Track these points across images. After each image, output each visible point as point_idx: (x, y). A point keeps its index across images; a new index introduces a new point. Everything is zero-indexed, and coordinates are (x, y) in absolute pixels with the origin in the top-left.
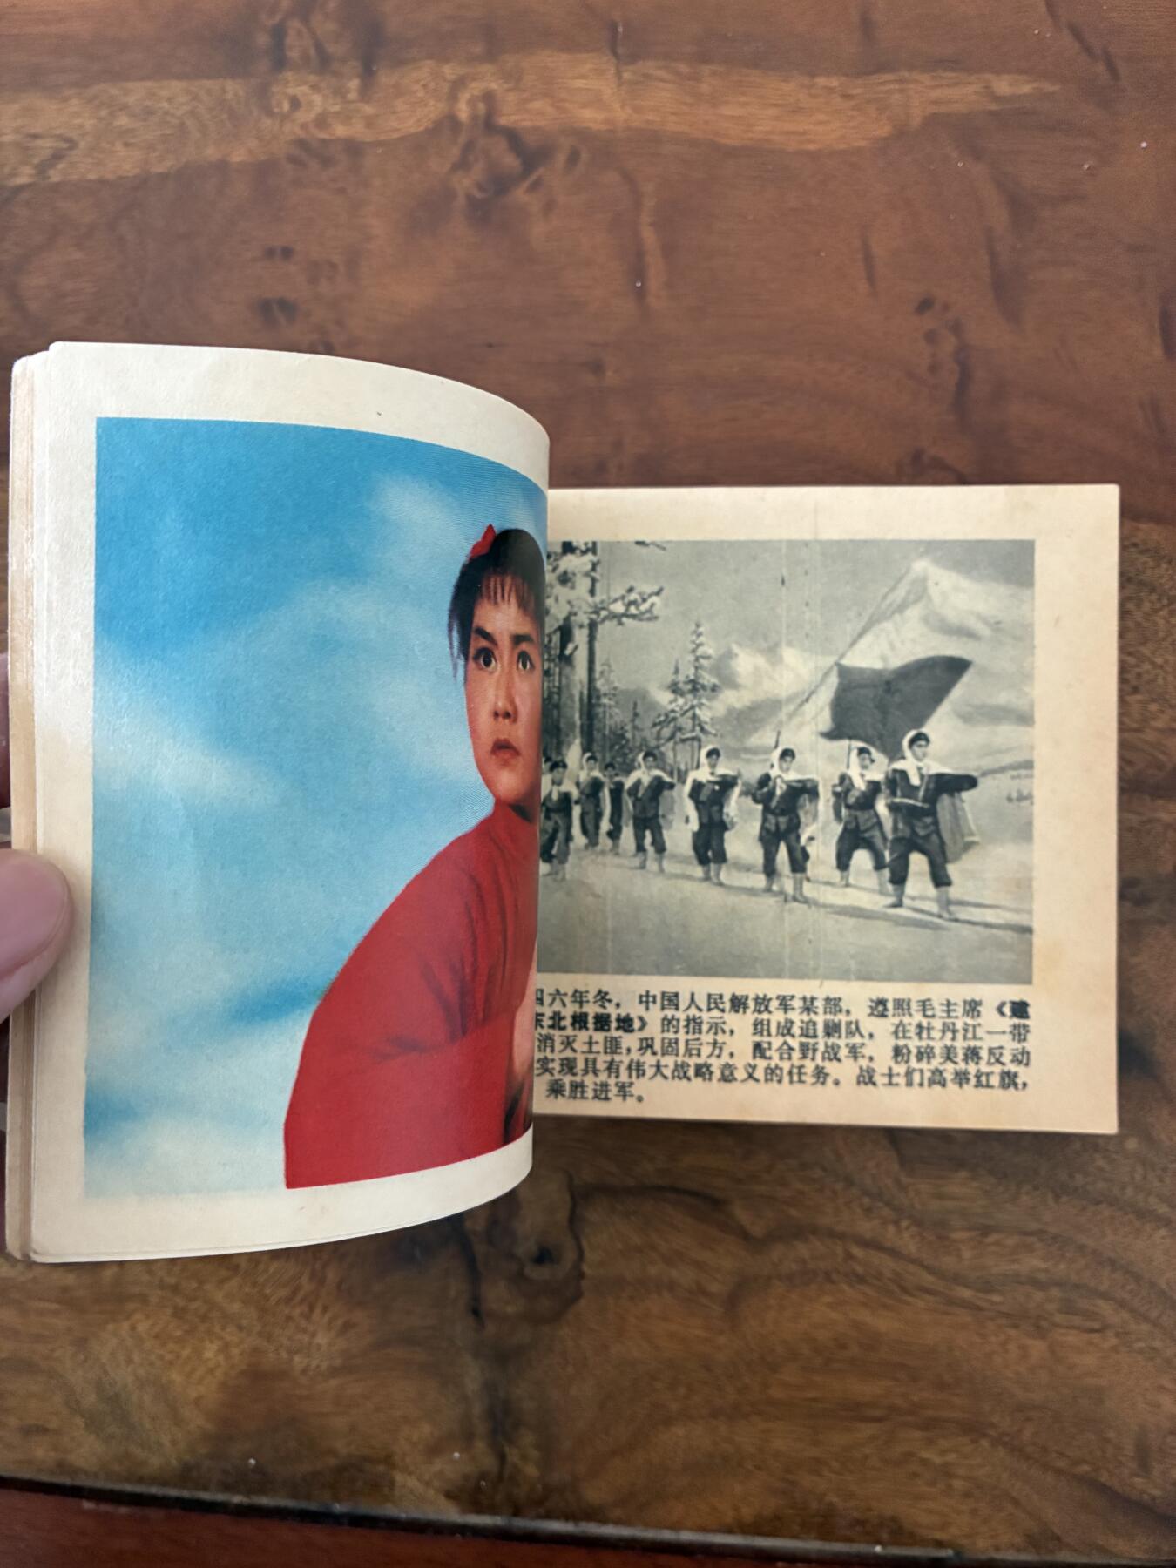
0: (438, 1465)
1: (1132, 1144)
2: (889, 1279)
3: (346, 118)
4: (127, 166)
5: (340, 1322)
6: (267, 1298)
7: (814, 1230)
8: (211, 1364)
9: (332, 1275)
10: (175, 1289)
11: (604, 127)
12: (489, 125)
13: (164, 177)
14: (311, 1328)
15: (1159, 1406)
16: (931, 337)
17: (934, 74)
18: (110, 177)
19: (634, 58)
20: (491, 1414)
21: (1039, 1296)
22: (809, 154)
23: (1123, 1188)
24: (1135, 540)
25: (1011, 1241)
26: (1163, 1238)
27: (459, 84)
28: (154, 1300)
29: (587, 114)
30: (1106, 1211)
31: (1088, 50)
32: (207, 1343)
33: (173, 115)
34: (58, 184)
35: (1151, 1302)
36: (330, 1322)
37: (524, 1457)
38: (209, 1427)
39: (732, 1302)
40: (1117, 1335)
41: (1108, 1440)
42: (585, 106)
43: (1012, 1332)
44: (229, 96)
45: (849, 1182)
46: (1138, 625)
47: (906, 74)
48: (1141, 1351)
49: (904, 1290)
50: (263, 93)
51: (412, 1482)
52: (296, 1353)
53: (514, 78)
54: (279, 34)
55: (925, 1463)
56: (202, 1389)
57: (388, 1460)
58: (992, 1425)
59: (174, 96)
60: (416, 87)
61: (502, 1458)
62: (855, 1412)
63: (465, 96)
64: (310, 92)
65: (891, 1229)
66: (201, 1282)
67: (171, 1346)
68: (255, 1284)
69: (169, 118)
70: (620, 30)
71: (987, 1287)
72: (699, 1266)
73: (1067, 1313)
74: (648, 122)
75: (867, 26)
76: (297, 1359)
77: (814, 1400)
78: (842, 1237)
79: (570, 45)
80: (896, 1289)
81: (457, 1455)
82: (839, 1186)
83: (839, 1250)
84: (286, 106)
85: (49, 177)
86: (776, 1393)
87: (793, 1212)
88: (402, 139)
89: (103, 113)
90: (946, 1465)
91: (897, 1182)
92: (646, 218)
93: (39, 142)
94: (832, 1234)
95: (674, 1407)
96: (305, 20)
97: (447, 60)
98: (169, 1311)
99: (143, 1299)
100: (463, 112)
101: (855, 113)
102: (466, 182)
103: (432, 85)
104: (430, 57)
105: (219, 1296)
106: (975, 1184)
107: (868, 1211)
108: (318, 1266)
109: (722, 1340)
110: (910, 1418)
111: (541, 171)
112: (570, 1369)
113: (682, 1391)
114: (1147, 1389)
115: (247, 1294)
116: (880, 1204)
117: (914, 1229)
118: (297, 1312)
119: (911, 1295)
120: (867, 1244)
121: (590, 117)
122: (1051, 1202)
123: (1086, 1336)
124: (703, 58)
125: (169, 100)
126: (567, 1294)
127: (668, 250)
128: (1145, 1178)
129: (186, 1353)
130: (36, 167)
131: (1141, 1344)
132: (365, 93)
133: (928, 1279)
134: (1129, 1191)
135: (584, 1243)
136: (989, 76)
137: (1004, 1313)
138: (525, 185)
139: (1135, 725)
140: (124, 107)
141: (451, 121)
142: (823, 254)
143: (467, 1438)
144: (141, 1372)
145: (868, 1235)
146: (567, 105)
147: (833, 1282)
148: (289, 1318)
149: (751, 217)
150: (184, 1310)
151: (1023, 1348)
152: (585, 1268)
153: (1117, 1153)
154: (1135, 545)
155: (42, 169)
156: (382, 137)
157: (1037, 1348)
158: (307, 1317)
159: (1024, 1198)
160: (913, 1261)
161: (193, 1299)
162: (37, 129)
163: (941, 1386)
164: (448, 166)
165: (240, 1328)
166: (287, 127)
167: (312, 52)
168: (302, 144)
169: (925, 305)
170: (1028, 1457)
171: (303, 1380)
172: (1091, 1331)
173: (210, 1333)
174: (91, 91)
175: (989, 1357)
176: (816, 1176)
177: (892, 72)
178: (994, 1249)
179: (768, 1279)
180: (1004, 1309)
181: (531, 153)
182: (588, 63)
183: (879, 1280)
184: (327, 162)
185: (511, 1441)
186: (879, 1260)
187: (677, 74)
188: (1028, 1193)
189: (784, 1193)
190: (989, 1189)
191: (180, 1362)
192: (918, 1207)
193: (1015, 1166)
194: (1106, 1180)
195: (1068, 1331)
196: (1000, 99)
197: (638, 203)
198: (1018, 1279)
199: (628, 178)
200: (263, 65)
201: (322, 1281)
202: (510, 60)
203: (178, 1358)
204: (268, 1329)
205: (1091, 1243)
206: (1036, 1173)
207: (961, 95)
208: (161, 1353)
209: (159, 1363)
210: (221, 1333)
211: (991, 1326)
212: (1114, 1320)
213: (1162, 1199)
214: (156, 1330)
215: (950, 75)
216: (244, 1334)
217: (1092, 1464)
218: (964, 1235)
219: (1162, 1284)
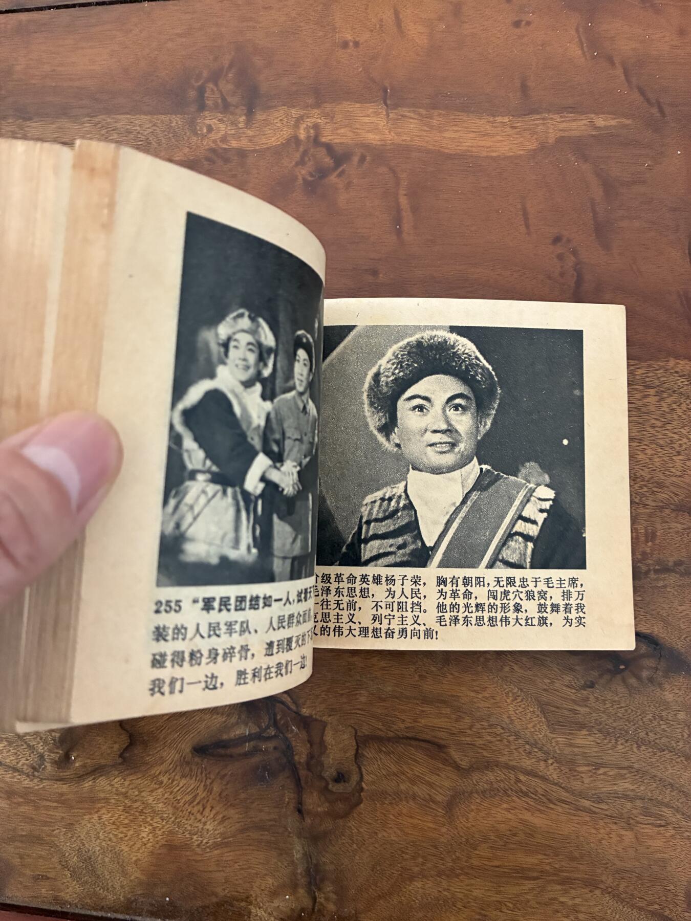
0: (276, 903)
2: (543, 795)
3: (238, 137)
5: (221, 816)
6: (178, 801)
7: (497, 765)
8: (145, 840)
9: (216, 788)
10: (125, 795)
11: (379, 143)
12: (316, 141)
14: (203, 820)
16: (560, 257)
17: (562, 115)
19: (396, 106)
20: (308, 871)
21: (629, 805)
22: (492, 157)
23: (677, 741)
24: (677, 370)
25: (612, 773)
27: (300, 119)
28: (113, 801)
29: (371, 136)
30: (668, 756)
31: (648, 101)
32: (143, 828)
36: (216, 815)
37: (327, 899)
38: (143, 877)
39: (450, 806)
40: (674, 828)
41: (669, 890)
42: (369, 132)
43: (614, 827)
44: (174, 124)
45: (518, 736)
46: (680, 417)
47: (546, 115)
49: (550, 801)
50: (192, 124)
51: (261, 913)
52: (195, 834)
53: (330, 116)
54: (201, 91)
55: (562, 904)
56: (139, 855)
57: (247, 899)
58: (602, 882)
59: (142, 124)
60: (276, 121)
61: (314, 899)
62: (521, 873)
63: (303, 126)
64: (218, 123)
65: (542, 763)
66: (140, 792)
67: (122, 829)
68: (171, 793)
70: (389, 91)
71: (599, 800)
73: (645, 816)
74: (403, 141)
75: (524, 88)
77: (498, 867)
78: (513, 768)
79: (361, 99)
80: (545, 800)
81: (287, 897)
82: (512, 738)
83: (512, 776)
84: (205, 130)
86: (475, 862)
87: (485, 753)
88: (268, 148)
90: (575, 905)
91: (546, 736)
92: (402, 192)
94: (507, 767)
96: (216, 85)
97: (294, 107)
98: (121, 808)
99: (106, 800)
100: (302, 135)
101: (518, 136)
102: (303, 172)
103: (285, 120)
104: (284, 105)
105: (150, 800)
106: (591, 738)
107: (529, 754)
108: (209, 781)
109: (444, 830)
110: (555, 878)
111: (344, 166)
112: (355, 846)
115: (166, 799)
116: (536, 750)
117: (555, 764)
118: (196, 809)
119: (555, 804)
120: (528, 773)
121: (372, 138)
122: (635, 750)
123: (657, 829)
124: (435, 108)
125: (140, 126)
126: (353, 801)
127: (415, 209)
129: (131, 832)
132: (249, 123)
133: (564, 795)
134: (681, 744)
135: (363, 770)
136: (592, 116)
137: (607, 815)
138: (336, 173)
139: (679, 473)
141: (296, 140)
142: (500, 212)
143: (294, 887)
144: (104, 844)
145: (529, 768)
146: (359, 131)
147: (509, 796)
148: (190, 813)
150: (130, 807)
151: (620, 836)
152: (364, 785)
154: (676, 372)
156: (257, 148)
157: (628, 836)
158: (201, 813)
159: (620, 747)
160: (556, 784)
161: (136, 801)
163: (573, 859)
164: (294, 163)
165: (162, 819)
166: (205, 142)
167: (220, 101)
168: (213, 151)
169: (557, 240)
170: (623, 901)
171: (198, 850)
172: (661, 826)
173: (146, 822)
174: (96, 120)
175: (600, 841)
176: (497, 732)
177: (538, 113)
178: (602, 777)
179: (471, 793)
180: (607, 813)
181: (339, 157)
182: (371, 108)
183: (536, 795)
184: (227, 160)
185: (319, 889)
186: (535, 782)
187: (420, 114)
188: (622, 744)
189: (479, 742)
190: (599, 742)
191: (126, 838)
192: (558, 752)
193: (615, 728)
194: (667, 737)
195: (647, 826)
196: (597, 128)
197: (398, 183)
198: (616, 796)
199: (392, 170)
200: (193, 108)
201: (210, 792)
202: (328, 107)
203: (126, 836)
204: (178, 820)
205: (659, 774)
206: (627, 732)
207: (577, 126)
208: (115, 833)
209: (114, 840)
210: (151, 822)
211: (601, 823)
212: (673, 819)
214: (113, 819)
215: (570, 115)
216: (164, 823)
217: (660, 905)
218: (585, 769)
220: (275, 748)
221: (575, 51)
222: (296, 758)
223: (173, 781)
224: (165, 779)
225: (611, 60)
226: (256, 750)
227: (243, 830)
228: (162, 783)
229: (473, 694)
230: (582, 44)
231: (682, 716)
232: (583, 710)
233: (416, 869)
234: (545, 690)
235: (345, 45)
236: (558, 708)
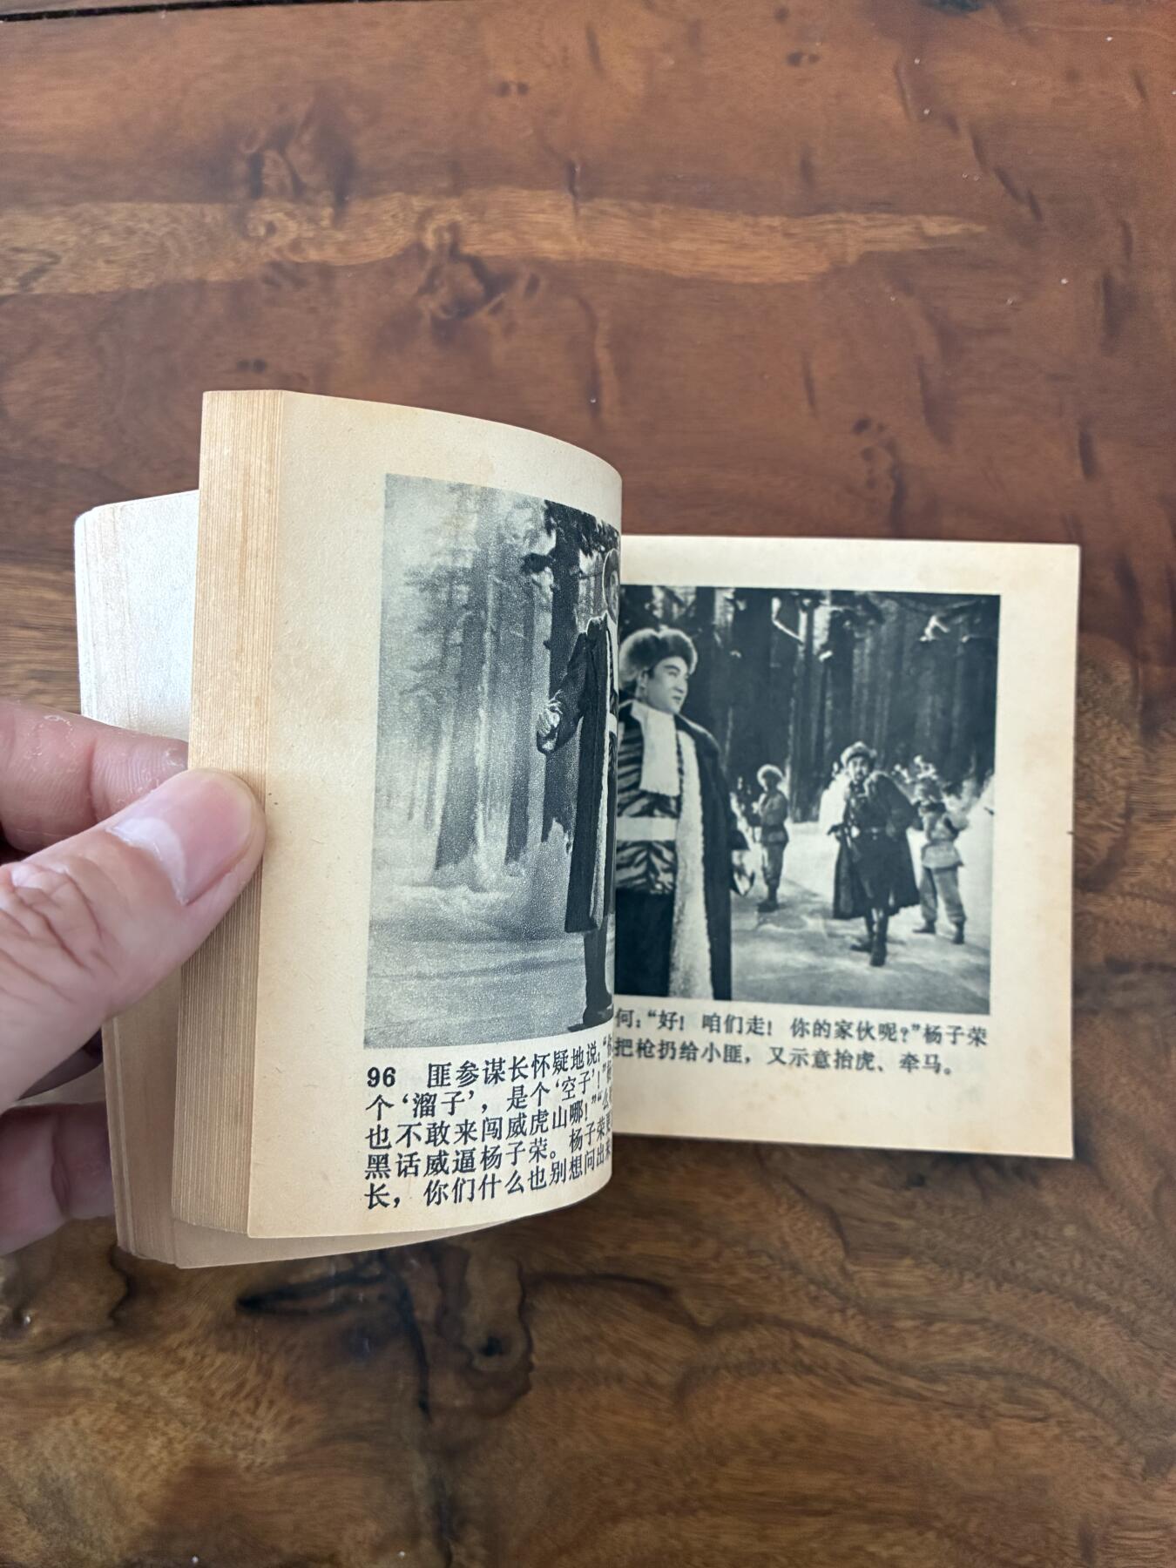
0: (383, 1563)
2: (835, 1369)
3: (319, 244)
4: (108, 282)
5: (286, 1417)
6: (212, 1393)
7: (761, 1319)
8: (154, 1461)
9: (279, 1369)
10: (120, 1383)
11: (562, 258)
12: (453, 252)
13: (142, 294)
14: (256, 1424)
15: (1101, 1495)
16: (868, 455)
17: (869, 216)
18: (92, 291)
19: (590, 195)
20: (436, 1510)
21: (983, 1385)
22: (752, 286)
23: (1063, 1275)
25: (954, 1330)
26: (1102, 1326)
27: (426, 215)
28: (98, 1394)
29: (547, 245)
30: (1048, 1299)
31: (1013, 193)
32: (150, 1440)
33: (154, 235)
34: (39, 296)
35: (1091, 1390)
36: (278, 1415)
37: (470, 1556)
38: (153, 1524)
39: (681, 1392)
40: (1059, 1424)
41: (1051, 1530)
42: (544, 238)
43: (958, 1423)
44: (208, 220)
45: (796, 1270)
47: (843, 215)
48: (1083, 1440)
49: (851, 1380)
50: (240, 221)
52: (242, 1448)
53: (478, 211)
54: (256, 162)
55: (872, 1556)
56: (145, 1486)
57: (334, 1559)
58: (937, 1517)
59: (154, 218)
60: (386, 217)
61: (448, 1557)
63: (431, 227)
64: (285, 218)
65: (837, 1317)
66: (146, 1377)
67: (115, 1442)
68: (200, 1378)
69: (149, 239)
70: (578, 169)
71: (932, 1376)
72: (648, 1356)
73: (1010, 1402)
74: (603, 254)
75: (806, 169)
76: (242, 1455)
77: (762, 1494)
78: (787, 1326)
79: (531, 182)
80: (842, 1379)
81: (402, 1554)
82: (786, 1274)
83: (786, 1339)
84: (262, 231)
85: (31, 289)
86: (724, 1487)
87: (741, 1300)
88: (372, 264)
89: (86, 230)
90: (894, 1558)
91: (843, 1270)
92: (601, 341)
93: (22, 256)
94: (779, 1323)
95: (623, 1503)
96: (282, 151)
97: (416, 193)
98: (113, 1405)
99: (87, 1393)
100: (430, 241)
101: (795, 250)
102: (432, 305)
103: (401, 216)
104: (399, 189)
105: (163, 1391)
106: (919, 1272)
107: (815, 1300)
108: (265, 1358)
109: (669, 1433)
110: (856, 1512)
111: (502, 296)
112: (518, 1465)
114: (1089, 1479)
115: (191, 1388)
116: (826, 1292)
117: (860, 1318)
118: (243, 1405)
119: (859, 1386)
120: (813, 1333)
121: (550, 249)
122: (993, 1290)
123: (1030, 1426)
124: (655, 197)
125: (150, 221)
126: (516, 1386)
127: (622, 370)
128: (1083, 1264)
129: (130, 1447)
130: (20, 279)
131: (1083, 1433)
132: (338, 220)
133: (874, 1370)
134: (1069, 1279)
135: (534, 1334)
136: (920, 218)
137: (945, 1402)
138: (487, 308)
140: (106, 227)
141: (419, 249)
142: (766, 377)
143: (414, 1537)
144: (84, 1467)
145: (815, 1324)
146: (527, 237)
147: (781, 1373)
148: (234, 1413)
149: (699, 342)
150: (128, 1404)
151: (967, 1438)
152: (534, 1359)
153: (1055, 1240)
155: (25, 282)
156: (353, 262)
157: (982, 1437)
158: (253, 1412)
159: (967, 1286)
160: (859, 1351)
161: (139, 1394)
162: (21, 244)
163: (889, 1479)
164: (415, 290)
165: (184, 1424)
166: (263, 250)
167: (288, 181)
168: (275, 265)
169: (862, 426)
170: (973, 1549)
171: (248, 1477)
172: (1034, 1420)
173: (154, 1428)
174: (75, 210)
175: (934, 1447)
176: (763, 1264)
177: (830, 212)
178: (938, 1337)
179: (716, 1369)
180: (949, 1399)
181: (493, 280)
182: (547, 199)
183: (826, 1370)
184: (299, 283)
185: (457, 1539)
186: (827, 1349)
187: (630, 210)
188: (971, 1281)
189: (731, 1281)
190: (932, 1277)
191: (123, 1457)
192: (864, 1295)
193: (958, 1254)
194: (1046, 1267)
195: (1011, 1420)
196: (927, 238)
197: (593, 327)
198: (960, 1368)
199: (584, 305)
200: (241, 192)
201: (268, 1375)
202: (475, 195)
203: (121, 1454)
204: (213, 1425)
205: (1032, 1331)
206: (978, 1260)
207: (893, 234)
208: (104, 1448)
209: (101, 1459)
210: (165, 1429)
211: (936, 1416)
212: (1056, 1408)
213: (1099, 1285)
214: (99, 1425)
215: (885, 216)
216: (188, 1430)
217: (1036, 1555)
218: (909, 1324)
219: (1102, 1372)
220: (382, 1298)
221: (891, 107)
222: (418, 1314)
223: (203, 1357)
224: (189, 1354)
225: (951, 123)
226: (347, 1302)
227: (325, 1441)
228: (183, 1361)
229: (720, 1200)
230: (902, 92)
231: (1070, 1231)
232: (905, 1224)
234: (842, 1191)
235: (504, 89)
236: (861, 1220)
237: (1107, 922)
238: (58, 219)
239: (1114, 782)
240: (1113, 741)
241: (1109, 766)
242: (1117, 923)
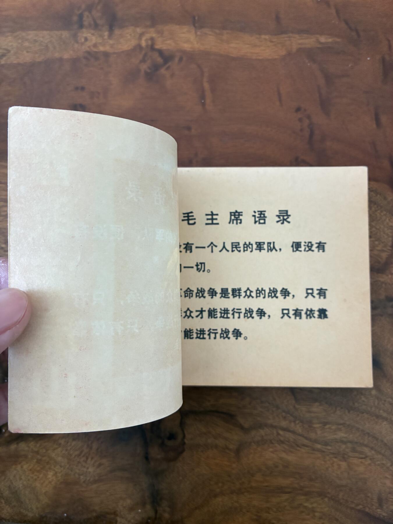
0: (133, 514)
1: (374, 392)
2: (293, 442)
3: (104, 45)
4: (27, 59)
5: (97, 463)
6: (71, 455)
7: (266, 425)
8: (50, 480)
9: (95, 446)
10: (37, 453)
11: (191, 50)
12: (152, 48)
13: (40, 63)
14: (87, 466)
15: (385, 484)
16: (300, 120)
17: (300, 35)
18: (21, 62)
19: (201, 27)
20: (152, 495)
21: (344, 446)
22: (259, 60)
23: (371, 408)
25: (334, 427)
26: (385, 425)
27: (142, 35)
28: (30, 456)
29: (185, 45)
30: (366, 416)
31: (350, 28)
32: (49, 472)
33: (44, 42)
34: (3, 64)
35: (382, 447)
36: (94, 462)
37: (164, 511)
38: (50, 502)
40: (371, 459)
41: (368, 497)
42: (184, 43)
43: (335, 460)
44: (63, 36)
45: (278, 408)
47: (291, 35)
48: (379, 465)
49: (298, 446)
50: (75, 36)
51: (123, 521)
52: (82, 475)
53: (160, 33)
54: (81, 17)
55: (305, 507)
56: (47, 489)
57: (115, 513)
58: (328, 493)
60: (127, 35)
61: (156, 512)
63: (144, 39)
64: (91, 36)
65: (293, 424)
66: (47, 450)
67: (36, 473)
68: (67, 450)
69: (42, 43)
70: (196, 18)
71: (326, 444)
72: (226, 439)
73: (354, 452)
74: (206, 48)
75: (278, 19)
76: (82, 477)
77: (267, 486)
78: (276, 427)
79: (179, 23)
80: (295, 445)
81: (140, 511)
82: (274, 409)
83: (275, 432)
84: (83, 40)
86: (254, 484)
87: (259, 419)
88: (123, 52)
89: (20, 41)
90: (313, 508)
91: (294, 407)
92: (205, 79)
94: (272, 426)
96: (90, 12)
97: (138, 27)
98: (35, 460)
99: (26, 456)
100: (143, 44)
101: (274, 47)
102: (145, 67)
103: (133, 35)
104: (132, 25)
105: (53, 455)
106: (321, 407)
107: (285, 418)
108: (89, 442)
109: (234, 466)
110: (300, 492)
111: (170, 64)
112: (181, 478)
113: (220, 485)
114: (381, 478)
115: (63, 454)
116: (289, 415)
117: (300, 424)
118: (82, 459)
119: (300, 447)
120: (284, 429)
121: (187, 46)
122: (347, 413)
123: (360, 460)
124: (224, 28)
125: (43, 37)
126: (179, 451)
127: (213, 90)
128: (378, 404)
129: (41, 476)
131: (379, 462)
132: (110, 36)
133: (306, 442)
134: (373, 409)
135: (186, 432)
136: (318, 36)
137: (331, 453)
138: (165, 68)
140: (27, 40)
141: (139, 47)
142: (264, 93)
143: (143, 504)
144: (25, 483)
145: (285, 426)
146: (178, 42)
147: (273, 443)
149: (240, 80)
150: (40, 460)
151: (339, 465)
152: (186, 441)
153: (369, 395)
156: (116, 51)
157: (344, 464)
158: (86, 462)
159: (338, 412)
160: (300, 435)
161: (44, 456)
163: (311, 480)
164: (138, 61)
165: (61, 466)
166: (83, 47)
167: (92, 23)
168: (88, 53)
169: (298, 110)
170: (341, 504)
171: (84, 485)
172: (362, 458)
173: (50, 468)
174: (16, 34)
175: (327, 469)
176: (266, 406)
177: (286, 33)
178: (328, 430)
179: (250, 443)
180: (332, 451)
181: (167, 58)
182: (185, 28)
183: (289, 442)
184: (97, 59)
185: (159, 505)
186: (289, 435)
187: (215, 33)
188: (339, 410)
189: (255, 412)
190: (326, 409)
192: (302, 416)
194: (365, 405)
195: (354, 458)
196: (321, 43)
197: (202, 75)
198: (336, 441)
199: (199, 67)
200: (75, 27)
201: (91, 448)
202: (160, 27)
203: (38, 478)
204: (71, 466)
205: (361, 427)
206: (342, 403)
207: (309, 42)
208: (32, 476)
209: (31, 480)
210: (54, 468)
211: (328, 458)
212: (369, 454)
213: (384, 411)
214: (30, 468)
215: (305, 35)
216: (62, 469)
217: (363, 505)
218: (317, 426)
219: (385, 441)
223: (67, 443)
225: (328, 4)
227: (111, 471)
228: (60, 444)
233: (218, 490)
237: (386, 284)
238: (10, 37)
239: (388, 235)
240: (387, 220)
241: (386, 229)
242: (389, 284)
